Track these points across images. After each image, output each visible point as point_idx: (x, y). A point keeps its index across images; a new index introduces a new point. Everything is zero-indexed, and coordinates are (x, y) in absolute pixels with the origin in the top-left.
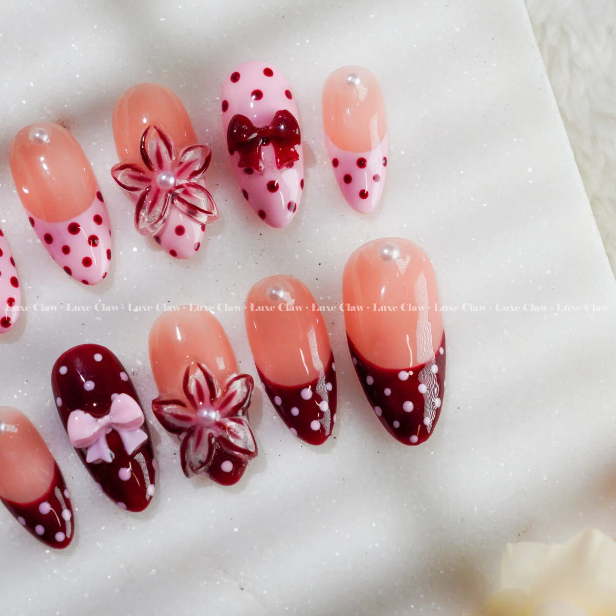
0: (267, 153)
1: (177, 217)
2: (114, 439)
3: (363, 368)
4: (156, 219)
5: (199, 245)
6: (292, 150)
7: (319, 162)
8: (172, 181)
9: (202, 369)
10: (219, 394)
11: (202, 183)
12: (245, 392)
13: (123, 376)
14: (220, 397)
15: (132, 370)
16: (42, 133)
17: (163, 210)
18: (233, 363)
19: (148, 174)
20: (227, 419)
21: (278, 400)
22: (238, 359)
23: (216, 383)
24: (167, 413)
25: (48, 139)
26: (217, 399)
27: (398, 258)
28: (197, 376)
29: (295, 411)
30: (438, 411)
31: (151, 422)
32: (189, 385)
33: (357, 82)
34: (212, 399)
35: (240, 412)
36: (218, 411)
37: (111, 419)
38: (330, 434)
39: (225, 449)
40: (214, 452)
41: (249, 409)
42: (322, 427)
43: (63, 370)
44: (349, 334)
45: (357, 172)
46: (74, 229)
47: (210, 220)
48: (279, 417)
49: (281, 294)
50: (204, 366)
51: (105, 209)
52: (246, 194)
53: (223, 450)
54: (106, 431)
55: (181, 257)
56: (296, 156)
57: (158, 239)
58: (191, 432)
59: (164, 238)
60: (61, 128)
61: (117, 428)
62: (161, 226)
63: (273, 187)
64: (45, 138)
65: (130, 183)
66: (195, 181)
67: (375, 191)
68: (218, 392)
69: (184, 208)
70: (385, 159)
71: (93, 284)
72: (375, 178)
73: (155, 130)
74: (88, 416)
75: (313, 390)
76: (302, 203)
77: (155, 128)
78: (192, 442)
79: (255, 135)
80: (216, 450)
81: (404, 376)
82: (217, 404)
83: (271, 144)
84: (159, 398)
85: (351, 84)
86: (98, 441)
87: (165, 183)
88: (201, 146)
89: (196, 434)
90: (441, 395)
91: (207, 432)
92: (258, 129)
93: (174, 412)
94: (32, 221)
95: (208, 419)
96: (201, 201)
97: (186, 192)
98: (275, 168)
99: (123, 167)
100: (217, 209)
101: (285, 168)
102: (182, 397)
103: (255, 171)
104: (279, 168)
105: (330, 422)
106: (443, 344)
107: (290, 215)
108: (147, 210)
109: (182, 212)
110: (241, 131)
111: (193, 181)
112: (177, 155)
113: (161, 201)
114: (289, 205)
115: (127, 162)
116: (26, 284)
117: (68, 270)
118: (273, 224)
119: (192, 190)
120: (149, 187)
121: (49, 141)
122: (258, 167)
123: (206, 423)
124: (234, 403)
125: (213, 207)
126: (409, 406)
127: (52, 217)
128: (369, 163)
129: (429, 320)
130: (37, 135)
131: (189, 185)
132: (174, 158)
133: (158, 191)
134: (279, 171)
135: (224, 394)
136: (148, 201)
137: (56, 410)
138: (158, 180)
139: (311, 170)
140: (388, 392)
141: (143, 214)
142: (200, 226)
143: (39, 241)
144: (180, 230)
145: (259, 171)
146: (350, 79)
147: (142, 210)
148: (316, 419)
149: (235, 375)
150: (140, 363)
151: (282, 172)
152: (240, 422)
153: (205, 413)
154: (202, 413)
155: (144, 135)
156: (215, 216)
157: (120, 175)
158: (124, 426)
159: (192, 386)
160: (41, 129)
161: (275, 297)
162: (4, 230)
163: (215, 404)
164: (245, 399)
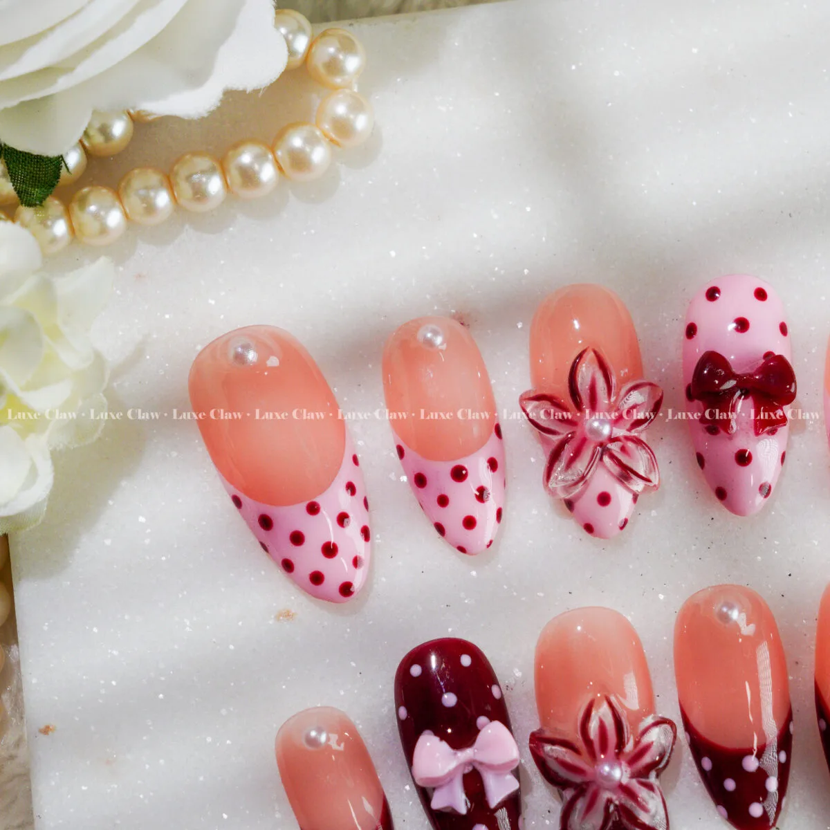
1: (603, 479)
2: (473, 782)
4: (575, 478)
5: (626, 522)
7: (810, 429)
8: (606, 430)
9: (610, 705)
10: (629, 747)
11: (643, 437)
12: (663, 745)
13: (495, 691)
14: (630, 751)
15: (507, 681)
16: (435, 333)
17: (586, 469)
20: (634, 781)
21: (707, 764)
22: (656, 693)
23: (627, 728)
24: (551, 756)
25: (442, 344)
26: (623, 753)
28: (603, 713)
29: (730, 785)
32: (589, 725)
34: (618, 751)
35: (653, 774)
36: (624, 767)
37: (474, 753)
38: (774, 825)
39: (625, 821)
40: (610, 824)
41: (665, 772)
42: (765, 813)
43: (416, 670)
44: (818, 682)
46: (459, 474)
47: (645, 489)
48: (702, 785)
49: (735, 615)
50: (613, 699)
51: (502, 448)
52: (701, 460)
53: (622, 824)
54: (464, 769)
55: (600, 536)
56: (782, 421)
57: (570, 504)
58: (581, 790)
59: (579, 505)
60: (458, 325)
61: (479, 768)
62: (579, 489)
63: (743, 458)
64: (439, 340)
65: (544, 422)
66: (636, 434)
68: (628, 741)
69: (616, 470)
71: (472, 554)
73: (593, 355)
74: (444, 746)
75: (759, 756)
76: (779, 484)
77: (595, 352)
78: (580, 805)
79: (731, 384)
80: (614, 822)
82: (625, 758)
83: (750, 398)
84: (541, 731)
86: (451, 780)
87: (596, 432)
88: (651, 384)
89: (588, 796)
91: (606, 795)
92: (738, 376)
93: (561, 757)
94: (400, 451)
95: (609, 777)
96: (639, 462)
97: (623, 449)
98: (752, 432)
99: (539, 398)
100: (659, 475)
101: (765, 435)
102: (576, 738)
104: (757, 434)
105: (775, 809)
107: (759, 499)
108: (563, 465)
109: (612, 474)
110: (713, 375)
111: (634, 433)
112: (618, 394)
113: (586, 455)
114: (761, 488)
115: (545, 392)
116: (378, 536)
117: (440, 529)
118: (734, 508)
119: (630, 445)
120: (573, 433)
121: (444, 347)
122: (727, 429)
123: (606, 784)
124: (647, 759)
125: (654, 472)
127: (428, 452)
130: (429, 335)
131: (627, 438)
132: (613, 399)
133: (584, 441)
134: (756, 438)
135: (637, 743)
136: (568, 452)
137: (396, 723)
138: (587, 426)
139: (795, 438)
141: (559, 467)
142: (630, 496)
143: (404, 479)
144: (604, 499)
145: (728, 433)
147: (557, 462)
148: (759, 801)
149: (649, 720)
150: (518, 674)
151: (759, 440)
152: (650, 787)
153: (607, 768)
154: (603, 768)
155: (577, 358)
156: (655, 486)
157: (530, 406)
158: (491, 767)
159: (593, 726)
160: (434, 327)
161: (725, 618)
162: (359, 456)
163: (622, 757)
164: (662, 756)
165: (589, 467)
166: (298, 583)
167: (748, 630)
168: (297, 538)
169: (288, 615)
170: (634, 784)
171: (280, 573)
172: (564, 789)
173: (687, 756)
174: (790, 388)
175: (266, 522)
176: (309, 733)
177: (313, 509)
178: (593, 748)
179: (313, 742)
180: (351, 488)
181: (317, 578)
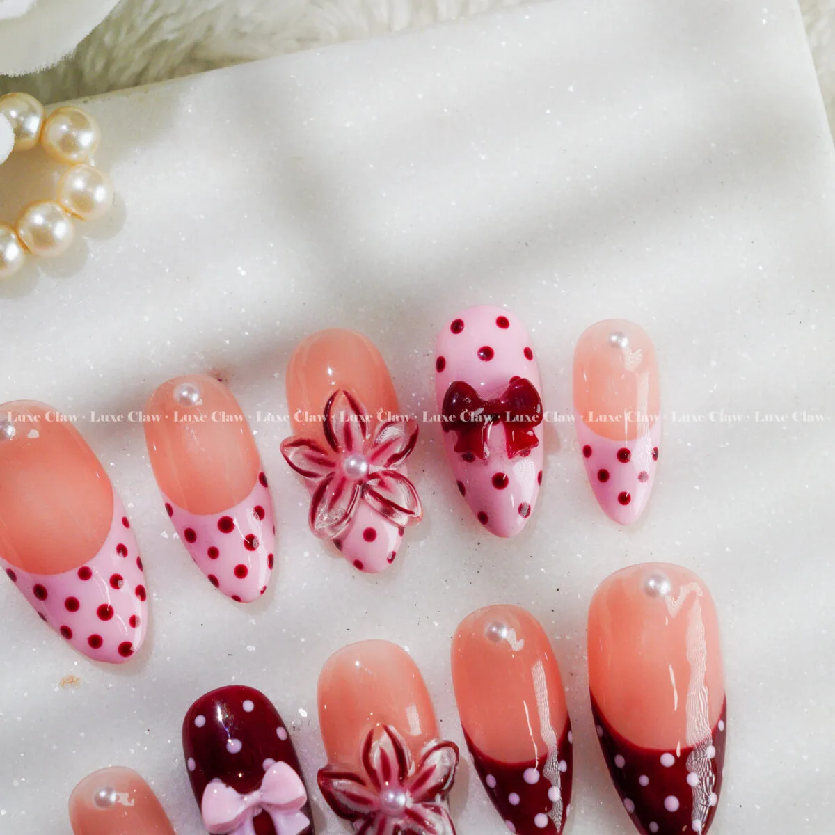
0: (495, 435)
1: (367, 515)
2: (264, 824)
3: (611, 743)
4: (339, 517)
5: (394, 554)
6: (530, 433)
7: (564, 447)
8: (363, 468)
9: (390, 735)
10: (411, 771)
11: (404, 471)
12: (446, 767)
13: (281, 733)
14: (413, 776)
15: (293, 723)
16: (191, 391)
17: (348, 507)
18: (431, 726)
19: (332, 456)
20: (420, 806)
21: (491, 781)
22: (438, 717)
23: (408, 754)
24: (339, 791)
25: (198, 400)
26: (408, 778)
27: (668, 594)
28: (382, 743)
29: (514, 799)
30: (712, 811)
31: (315, 798)
32: (371, 755)
33: (624, 343)
34: (401, 778)
35: (438, 797)
36: (408, 794)
37: (261, 796)
41: (451, 793)
42: (551, 822)
43: (200, 721)
44: (592, 690)
45: (616, 468)
46: (226, 525)
47: (411, 521)
48: (490, 802)
49: (504, 633)
50: (392, 729)
51: (269, 497)
52: (462, 488)
54: (254, 812)
55: (371, 571)
56: (534, 441)
57: (338, 543)
58: (369, 820)
59: (345, 544)
60: (215, 382)
61: (268, 809)
62: (345, 527)
63: (500, 481)
64: (195, 397)
65: (306, 466)
66: (395, 469)
67: (640, 495)
68: (410, 767)
69: (378, 505)
70: (656, 450)
71: (247, 602)
72: (642, 477)
73: (344, 395)
74: (231, 791)
75: (540, 769)
76: (539, 503)
77: (346, 393)
81: (668, 760)
82: (408, 784)
84: (328, 767)
85: (616, 345)
86: (241, 825)
87: (354, 471)
89: (377, 824)
90: (716, 789)
91: (392, 822)
92: (485, 402)
93: (348, 790)
94: (170, 510)
95: (394, 804)
96: (401, 496)
97: (382, 484)
98: (505, 455)
99: (298, 443)
100: (421, 506)
101: (518, 457)
102: (361, 771)
103: (477, 458)
104: (510, 456)
105: (561, 818)
106: (723, 717)
107: (520, 520)
108: (326, 506)
109: (375, 510)
110: (461, 403)
111: (392, 468)
112: (372, 432)
113: (347, 494)
114: (521, 508)
115: (304, 437)
116: (155, 595)
117: (214, 580)
118: (497, 531)
119: (390, 480)
120: (333, 473)
121: (200, 403)
122: (481, 454)
123: (393, 811)
124: (431, 782)
125: (417, 504)
126: (672, 803)
127: (197, 507)
128: (634, 457)
129: (706, 684)
130: (185, 394)
131: (386, 474)
132: (368, 436)
133: (344, 480)
134: (510, 460)
135: (418, 770)
136: (330, 492)
137: (186, 774)
138: (344, 466)
139: (551, 458)
140: (644, 780)
141: (322, 509)
142: (396, 530)
143: (176, 535)
144: (370, 535)
145: (483, 459)
146: (614, 338)
147: (320, 504)
148: (544, 812)
149: (433, 743)
150: (303, 713)
151: (514, 462)
152: (437, 810)
153: (391, 796)
154: (387, 796)
155: (330, 400)
156: (418, 517)
157: (292, 453)
158: (279, 807)
159: (375, 756)
160: (190, 385)
161: (495, 637)
162: (130, 519)
163: (406, 784)
164: (446, 778)
165: (351, 505)
166: (77, 648)
167: (517, 645)
168: (72, 604)
169: (71, 681)
170: (419, 808)
171: (60, 640)
172: (353, 821)
173: (474, 775)
174: (536, 408)
175: (41, 592)
176: (99, 793)
177: (85, 574)
178: (375, 778)
179: (103, 802)
180: (122, 549)
181: (95, 641)
